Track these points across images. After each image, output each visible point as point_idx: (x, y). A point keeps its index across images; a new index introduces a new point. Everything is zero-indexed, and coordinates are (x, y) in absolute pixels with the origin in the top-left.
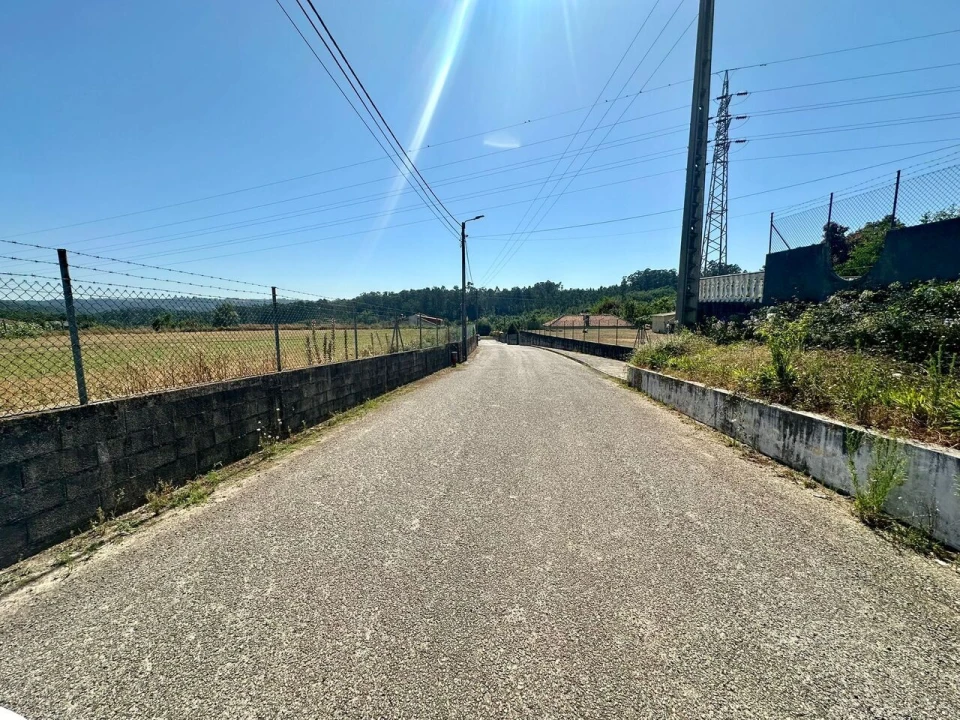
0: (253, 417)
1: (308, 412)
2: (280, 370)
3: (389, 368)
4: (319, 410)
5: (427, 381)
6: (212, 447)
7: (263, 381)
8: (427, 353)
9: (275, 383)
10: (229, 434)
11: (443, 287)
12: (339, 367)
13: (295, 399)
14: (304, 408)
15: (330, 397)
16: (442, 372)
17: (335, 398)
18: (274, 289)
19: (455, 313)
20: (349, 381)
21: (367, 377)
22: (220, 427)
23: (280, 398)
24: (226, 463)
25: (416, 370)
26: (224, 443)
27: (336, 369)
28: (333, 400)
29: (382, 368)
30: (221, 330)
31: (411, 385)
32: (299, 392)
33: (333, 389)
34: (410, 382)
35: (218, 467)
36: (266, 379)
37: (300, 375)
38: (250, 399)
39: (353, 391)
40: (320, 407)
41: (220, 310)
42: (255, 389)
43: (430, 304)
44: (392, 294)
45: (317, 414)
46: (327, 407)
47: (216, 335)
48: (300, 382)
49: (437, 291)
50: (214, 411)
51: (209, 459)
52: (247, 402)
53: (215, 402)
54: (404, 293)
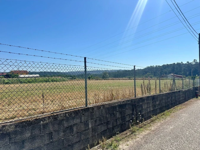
0: (128, 115)
1: (144, 115)
2: (135, 97)
3: (172, 98)
4: (148, 114)
5: (187, 104)
6: (116, 126)
7: (131, 101)
8: (186, 91)
9: (135, 102)
10: (121, 121)
11: (182, 62)
12: (154, 97)
13: (140, 109)
14: (143, 113)
15: (152, 109)
16: (192, 100)
17: (153, 109)
18: (134, 66)
19: (188, 73)
20: (157, 103)
21: (164, 101)
22: (119, 118)
23: (136, 108)
24: (120, 133)
25: (181, 99)
26: (119, 124)
27: (154, 98)
28: (152, 110)
29: (169, 97)
30: (104, 80)
31: (180, 105)
32: (141, 106)
33: (152, 106)
34: (179, 104)
35: (118, 134)
36: (132, 100)
37: (142, 99)
38: (127, 108)
39: (159, 107)
40: (148, 113)
41: (104, 74)
42: (129, 104)
43: (175, 69)
44: (159, 66)
45: (147, 116)
46: (150, 113)
47: (104, 81)
48: (142, 102)
49: (178, 64)
50: (117, 112)
51: (116, 130)
52: (126, 109)
53: (118, 108)
54: (164, 66)
